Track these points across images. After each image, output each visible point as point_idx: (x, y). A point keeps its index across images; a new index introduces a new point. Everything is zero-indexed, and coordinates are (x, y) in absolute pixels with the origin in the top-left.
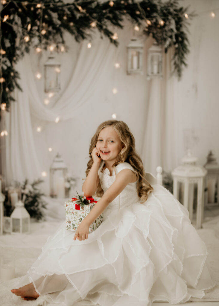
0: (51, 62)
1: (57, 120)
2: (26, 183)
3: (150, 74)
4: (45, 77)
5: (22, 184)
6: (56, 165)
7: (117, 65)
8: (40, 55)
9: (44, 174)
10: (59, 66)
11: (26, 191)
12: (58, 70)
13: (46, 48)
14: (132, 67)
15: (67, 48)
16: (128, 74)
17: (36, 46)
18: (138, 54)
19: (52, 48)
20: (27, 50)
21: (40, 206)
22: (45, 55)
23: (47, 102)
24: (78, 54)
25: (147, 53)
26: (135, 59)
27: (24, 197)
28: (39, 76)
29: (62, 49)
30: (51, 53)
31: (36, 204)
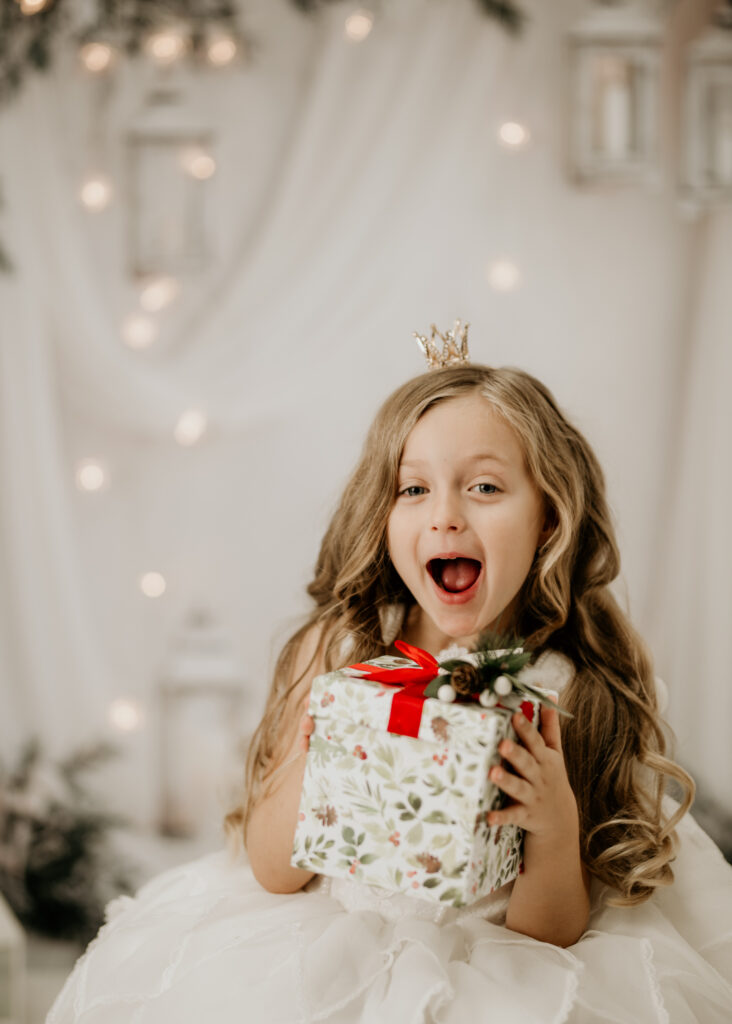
0: (164, 120)
1: (190, 426)
2: (31, 756)
3: (696, 179)
4: (131, 199)
5: (11, 760)
6: (192, 668)
7: (513, 134)
8: (105, 84)
9: (125, 717)
10: (203, 140)
11: (33, 803)
12: (198, 163)
13: (133, 48)
14: (598, 144)
15: (247, 46)
16: (579, 179)
17: (86, 37)
18: (633, 76)
19: (167, 44)
20: (39, 56)
21: (103, 884)
22: (134, 83)
23: (140, 332)
24: (306, 77)
25: (681, 69)
26: (616, 105)
27: (23, 835)
28: (96, 193)
29: (222, 49)
30: (166, 71)
31: (79, 868)
